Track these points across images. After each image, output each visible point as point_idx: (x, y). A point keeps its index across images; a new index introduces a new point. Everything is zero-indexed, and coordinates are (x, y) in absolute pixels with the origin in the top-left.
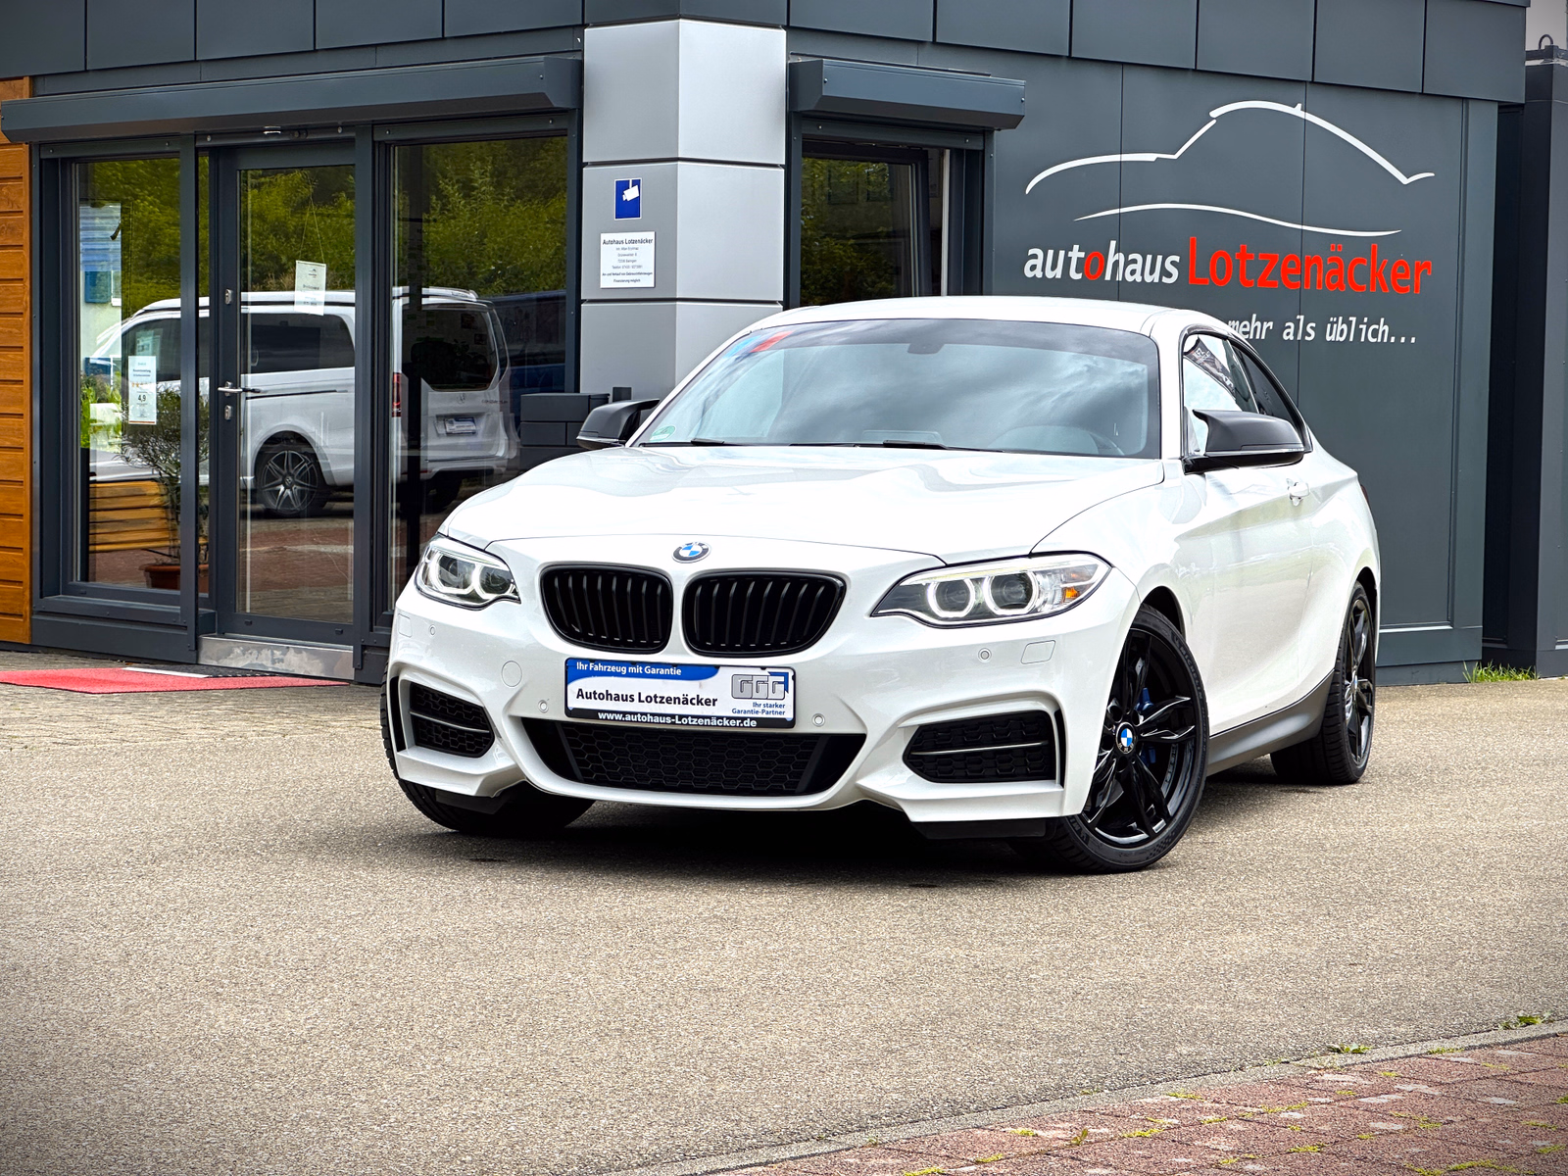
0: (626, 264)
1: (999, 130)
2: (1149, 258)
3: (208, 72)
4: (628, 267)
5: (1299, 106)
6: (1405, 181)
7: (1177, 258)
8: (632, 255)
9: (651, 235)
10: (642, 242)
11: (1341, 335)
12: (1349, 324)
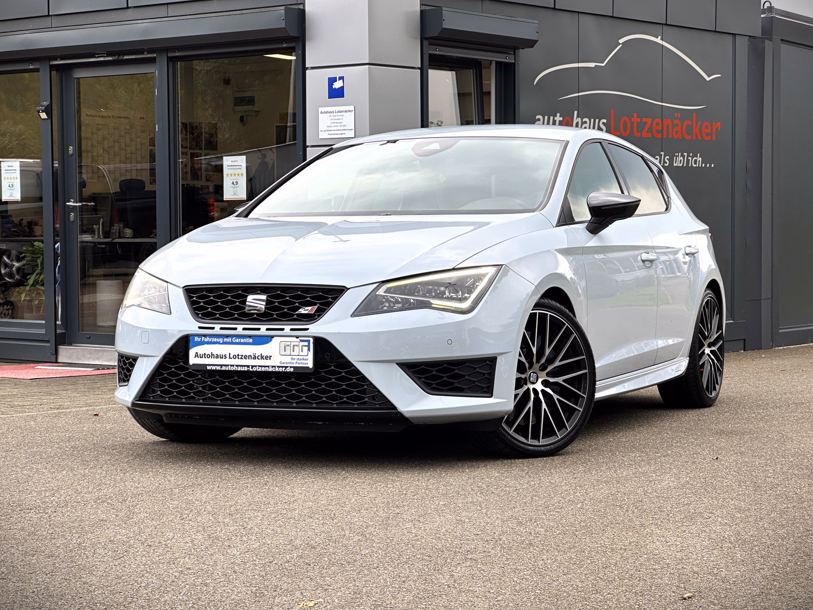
0: (336, 124)
1: (523, 49)
2: (592, 120)
3: (55, 22)
4: (337, 126)
5: (660, 37)
6: (708, 79)
7: (605, 121)
8: (340, 119)
9: (352, 108)
10: (346, 112)
11: (680, 163)
12: (684, 157)
